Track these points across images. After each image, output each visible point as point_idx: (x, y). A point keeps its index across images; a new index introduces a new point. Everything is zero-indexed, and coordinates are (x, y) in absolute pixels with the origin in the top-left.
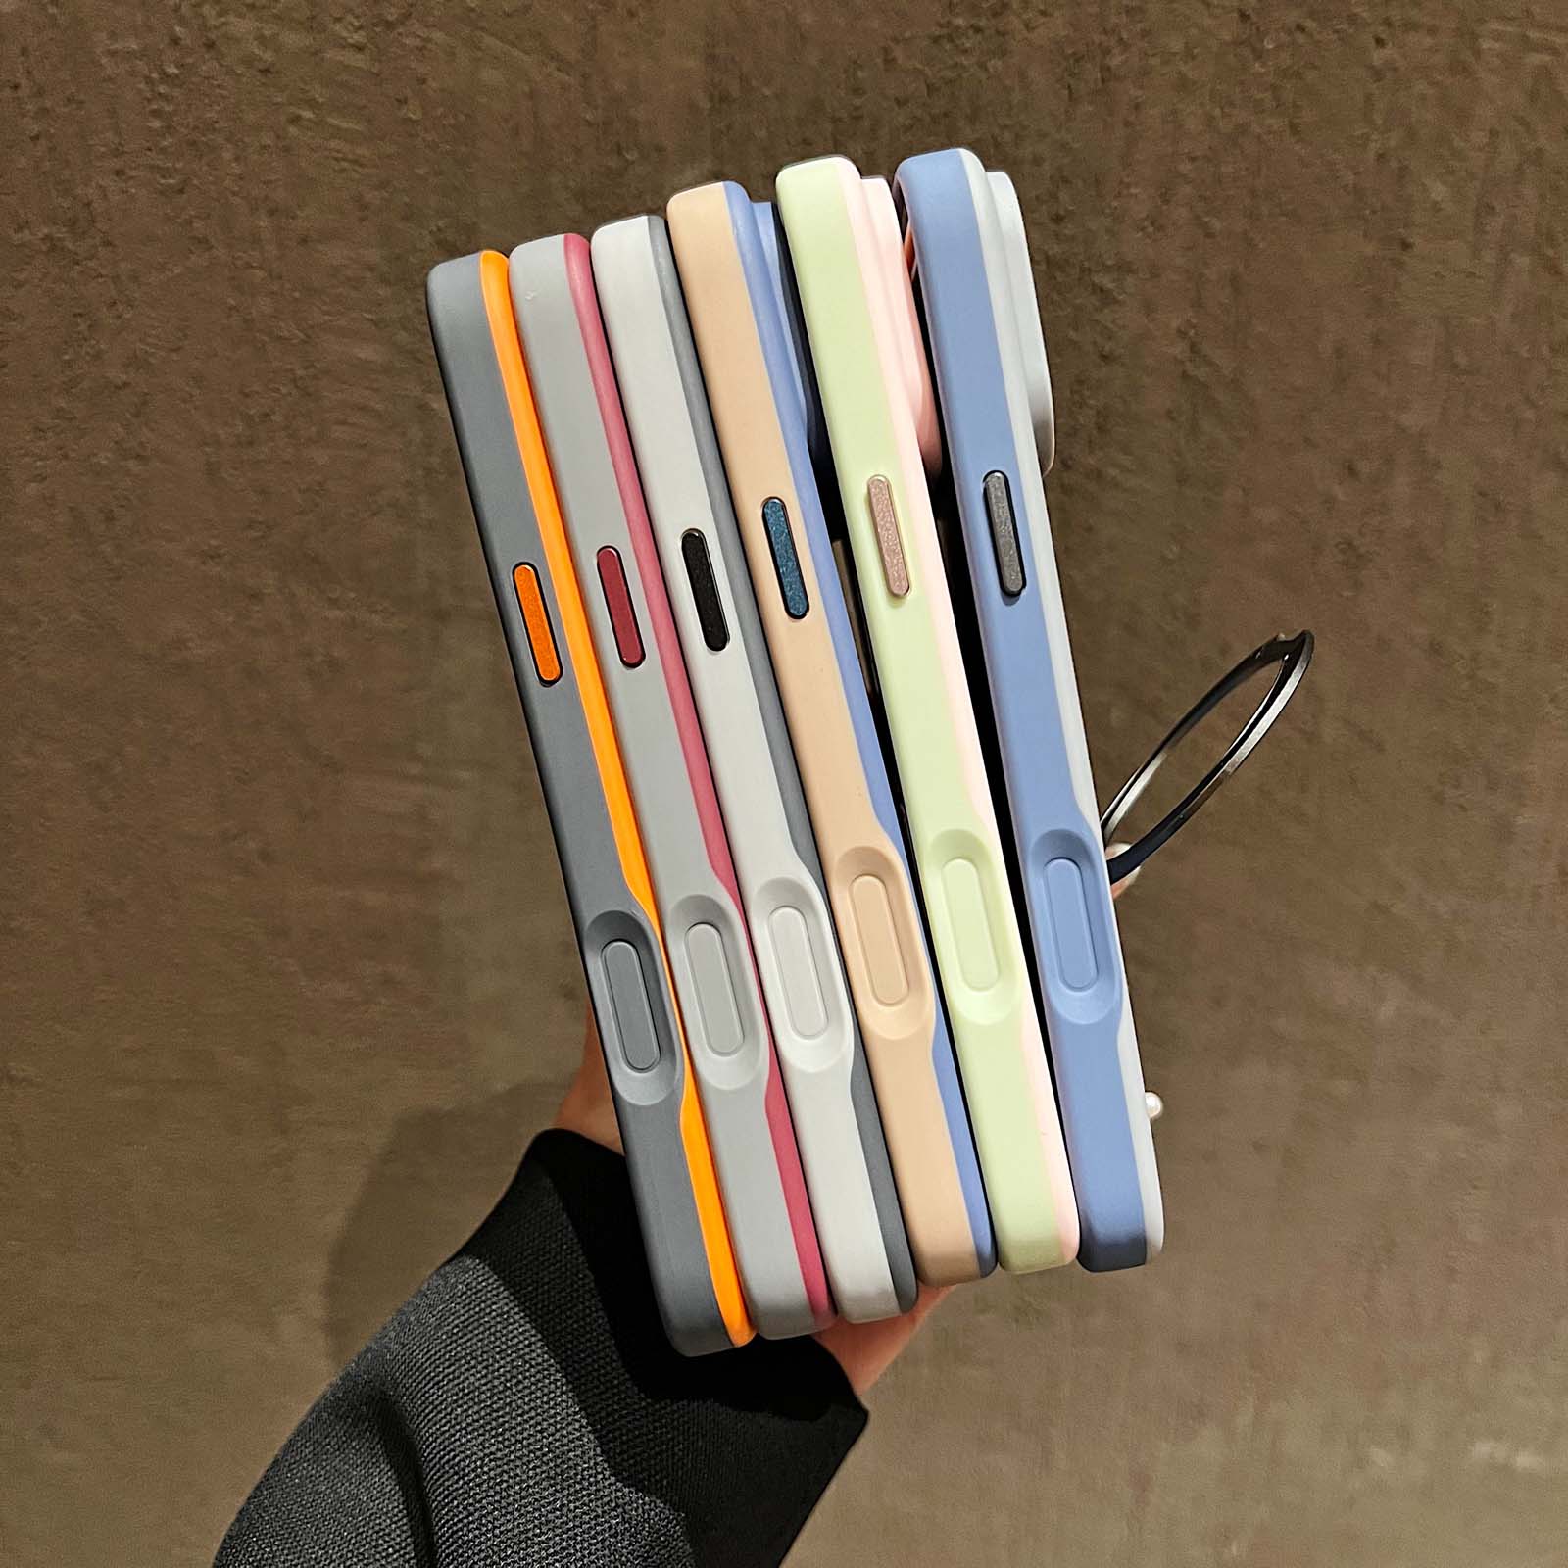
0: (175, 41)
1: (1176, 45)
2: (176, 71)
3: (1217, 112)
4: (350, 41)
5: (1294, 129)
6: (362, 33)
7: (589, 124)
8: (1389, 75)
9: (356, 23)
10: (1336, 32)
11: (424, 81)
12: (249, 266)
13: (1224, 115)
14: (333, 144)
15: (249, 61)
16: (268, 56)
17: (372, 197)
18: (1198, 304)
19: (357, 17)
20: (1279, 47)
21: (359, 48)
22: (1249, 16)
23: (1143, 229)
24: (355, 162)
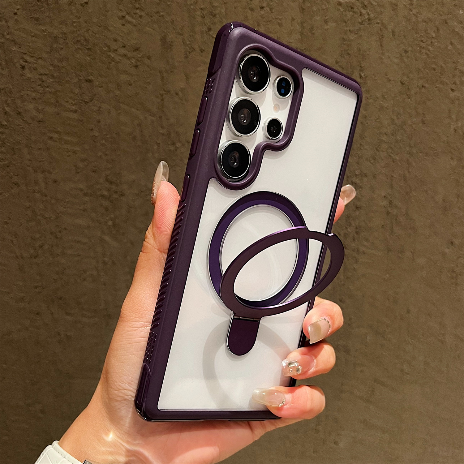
0: (6, 113)
1: (379, 94)
2: (6, 123)
3: (395, 118)
4: (71, 109)
5: (423, 122)
6: (75, 106)
7: (162, 134)
8: (457, 102)
9: (74, 103)
10: (436, 87)
11: (99, 122)
12: (34, 192)
13: (398, 118)
14: (65, 146)
15: (33, 118)
16: (41, 116)
17: (80, 165)
18: (392, 187)
19: (74, 100)
20: (416, 93)
21: (75, 111)
22: (404, 83)
23: (370, 161)
24: (74, 152)
